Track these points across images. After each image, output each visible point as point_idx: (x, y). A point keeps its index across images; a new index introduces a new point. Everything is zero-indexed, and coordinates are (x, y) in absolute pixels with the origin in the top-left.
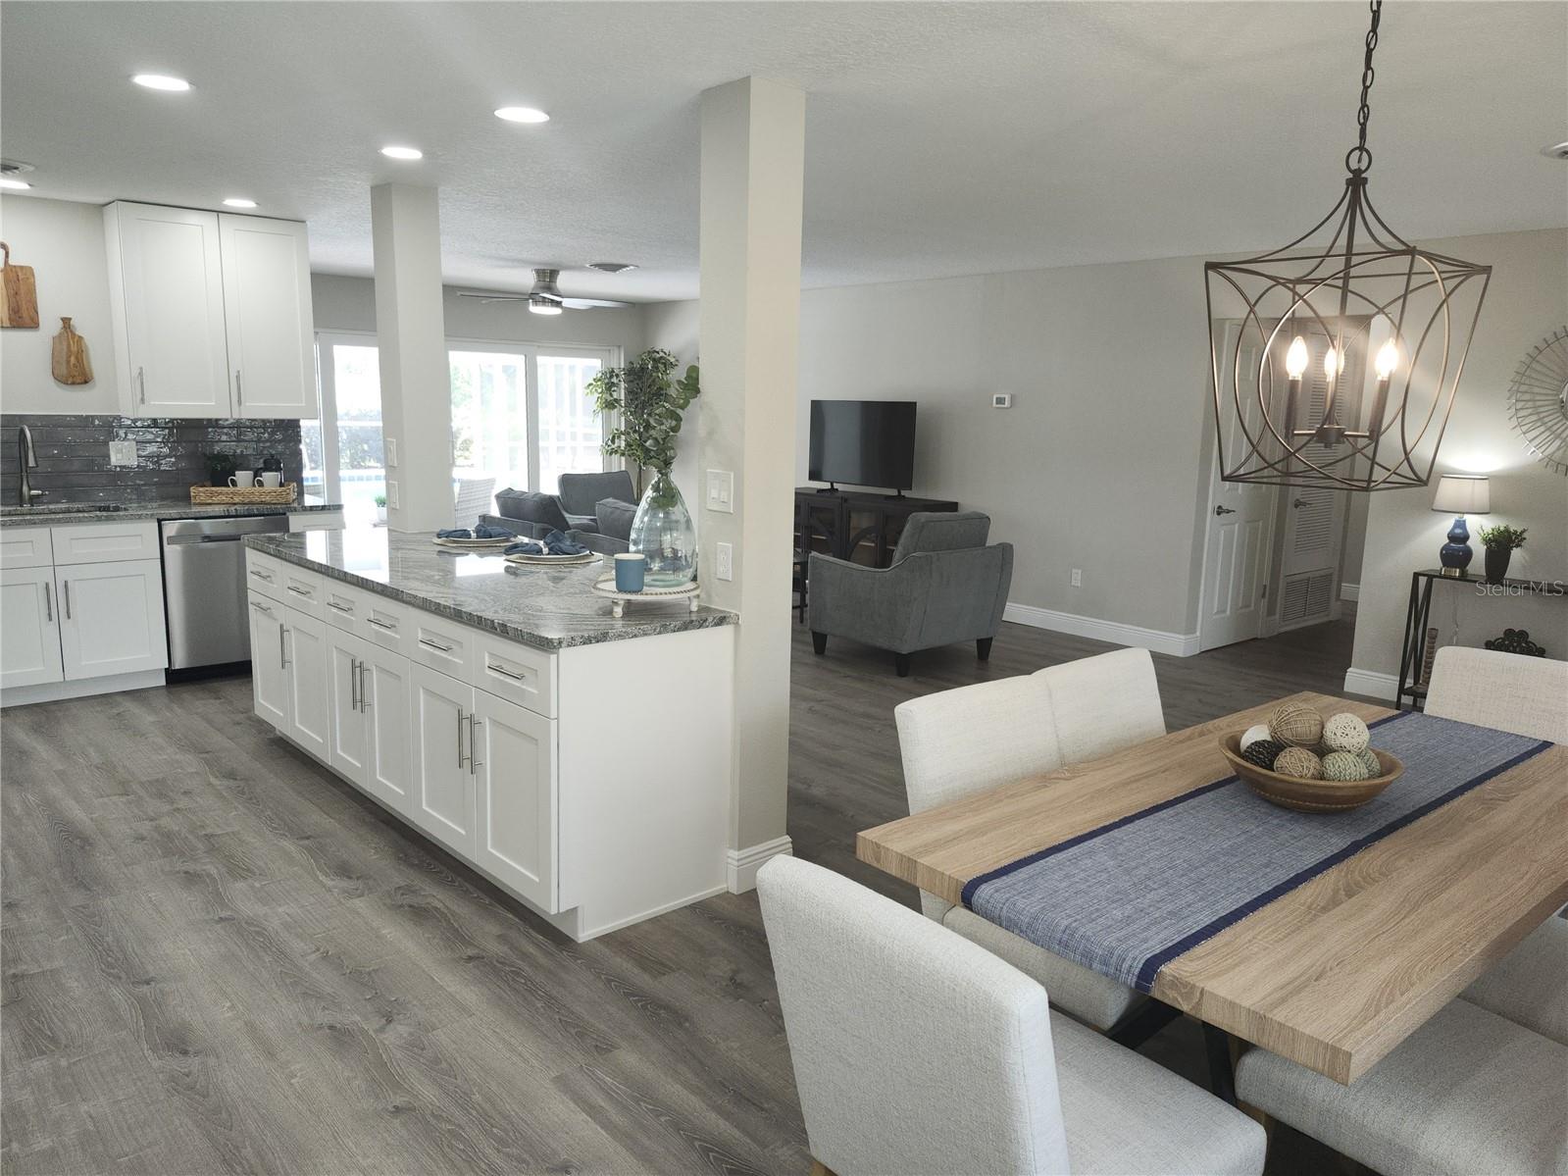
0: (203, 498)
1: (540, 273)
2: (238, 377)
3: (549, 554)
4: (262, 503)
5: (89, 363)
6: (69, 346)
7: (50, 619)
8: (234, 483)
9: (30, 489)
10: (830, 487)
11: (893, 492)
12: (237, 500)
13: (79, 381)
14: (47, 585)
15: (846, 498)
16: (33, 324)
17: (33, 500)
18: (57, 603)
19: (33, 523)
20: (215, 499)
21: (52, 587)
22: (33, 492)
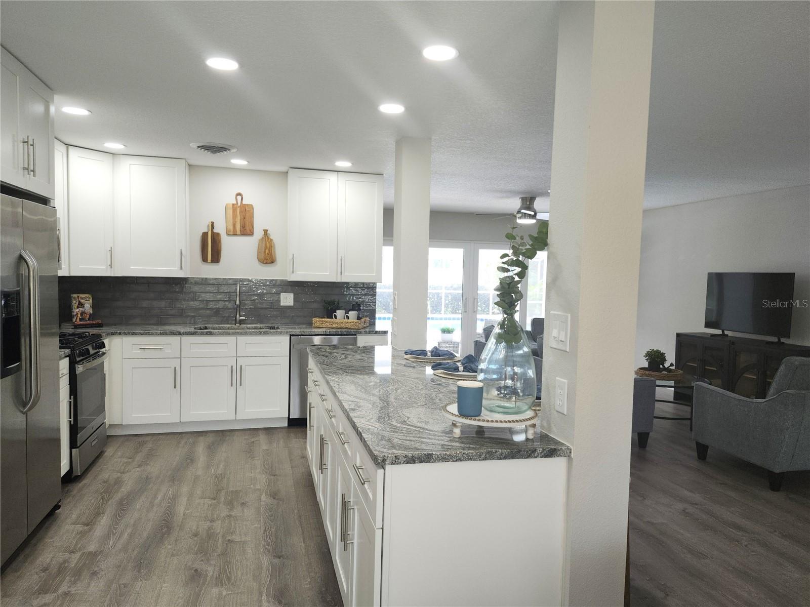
0: (318, 324)
1: (524, 200)
2: (342, 260)
3: (463, 371)
4: (346, 328)
5: (275, 252)
6: (266, 245)
7: (232, 386)
8: (336, 317)
9: (240, 316)
10: (721, 333)
11: (775, 339)
12: (334, 326)
13: (269, 262)
14: (232, 367)
15: (733, 342)
16: (251, 234)
17: (241, 322)
18: (236, 377)
19: (229, 334)
20: (324, 325)
21: (234, 368)
22: (241, 318)
